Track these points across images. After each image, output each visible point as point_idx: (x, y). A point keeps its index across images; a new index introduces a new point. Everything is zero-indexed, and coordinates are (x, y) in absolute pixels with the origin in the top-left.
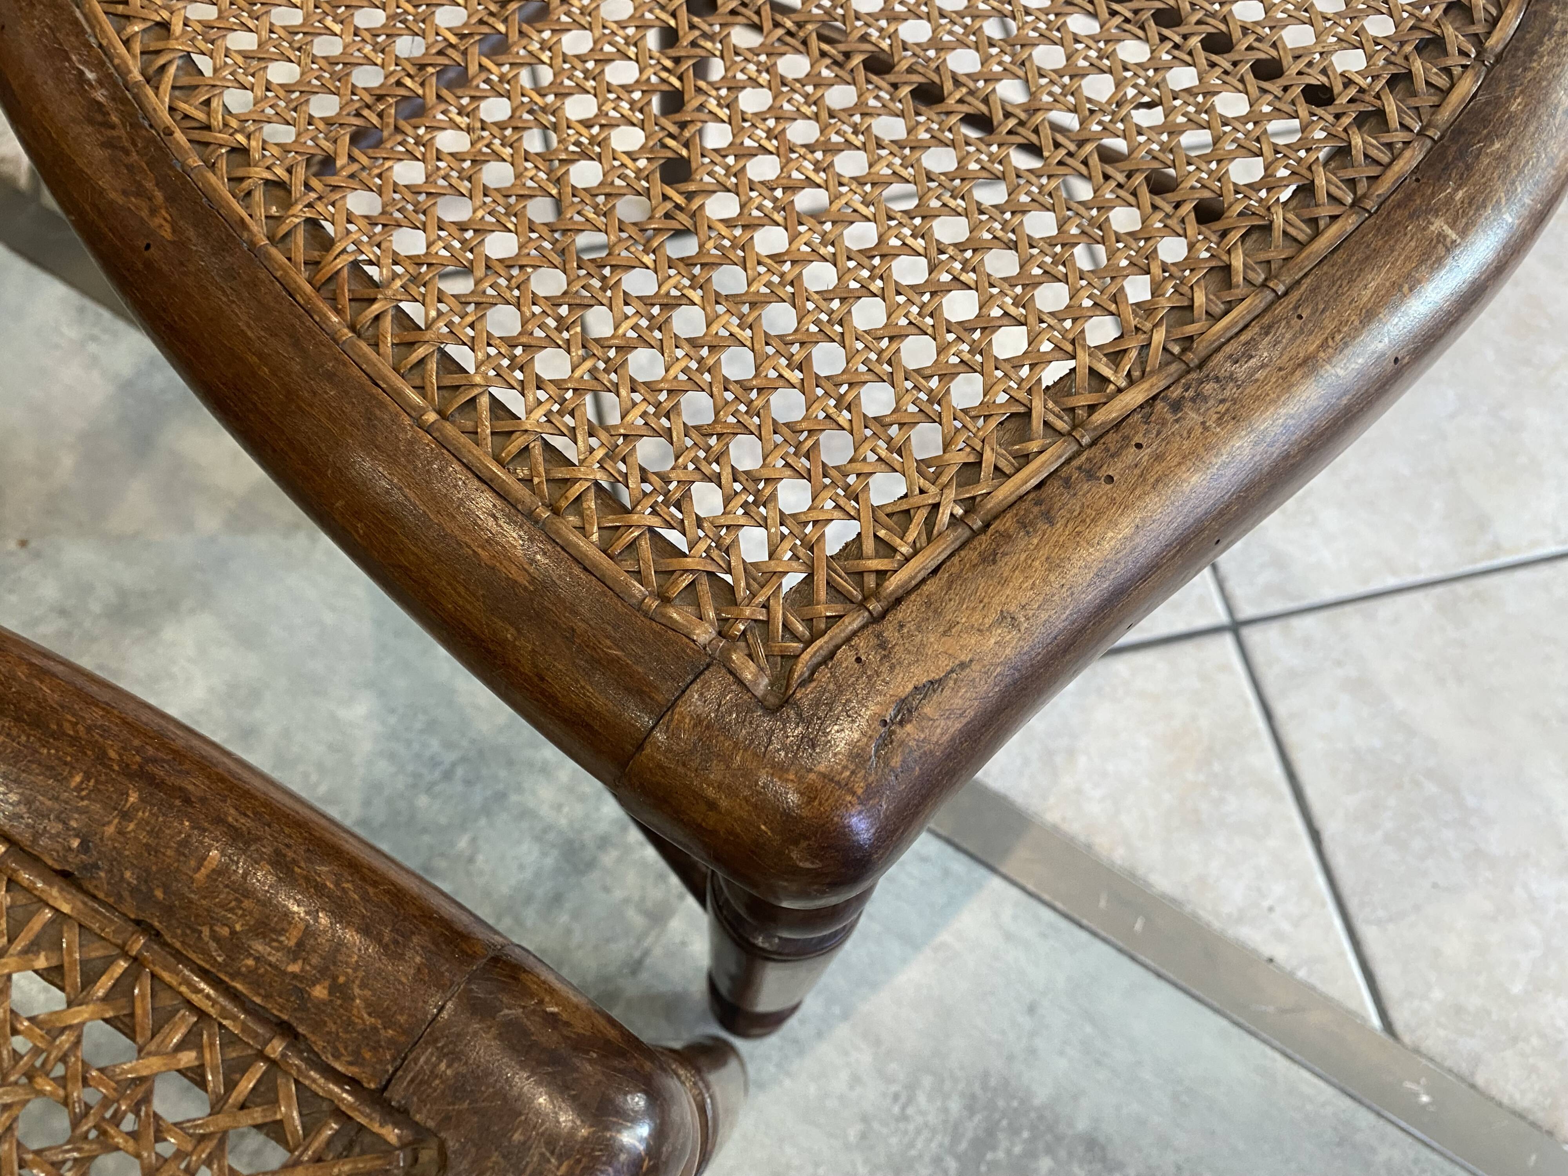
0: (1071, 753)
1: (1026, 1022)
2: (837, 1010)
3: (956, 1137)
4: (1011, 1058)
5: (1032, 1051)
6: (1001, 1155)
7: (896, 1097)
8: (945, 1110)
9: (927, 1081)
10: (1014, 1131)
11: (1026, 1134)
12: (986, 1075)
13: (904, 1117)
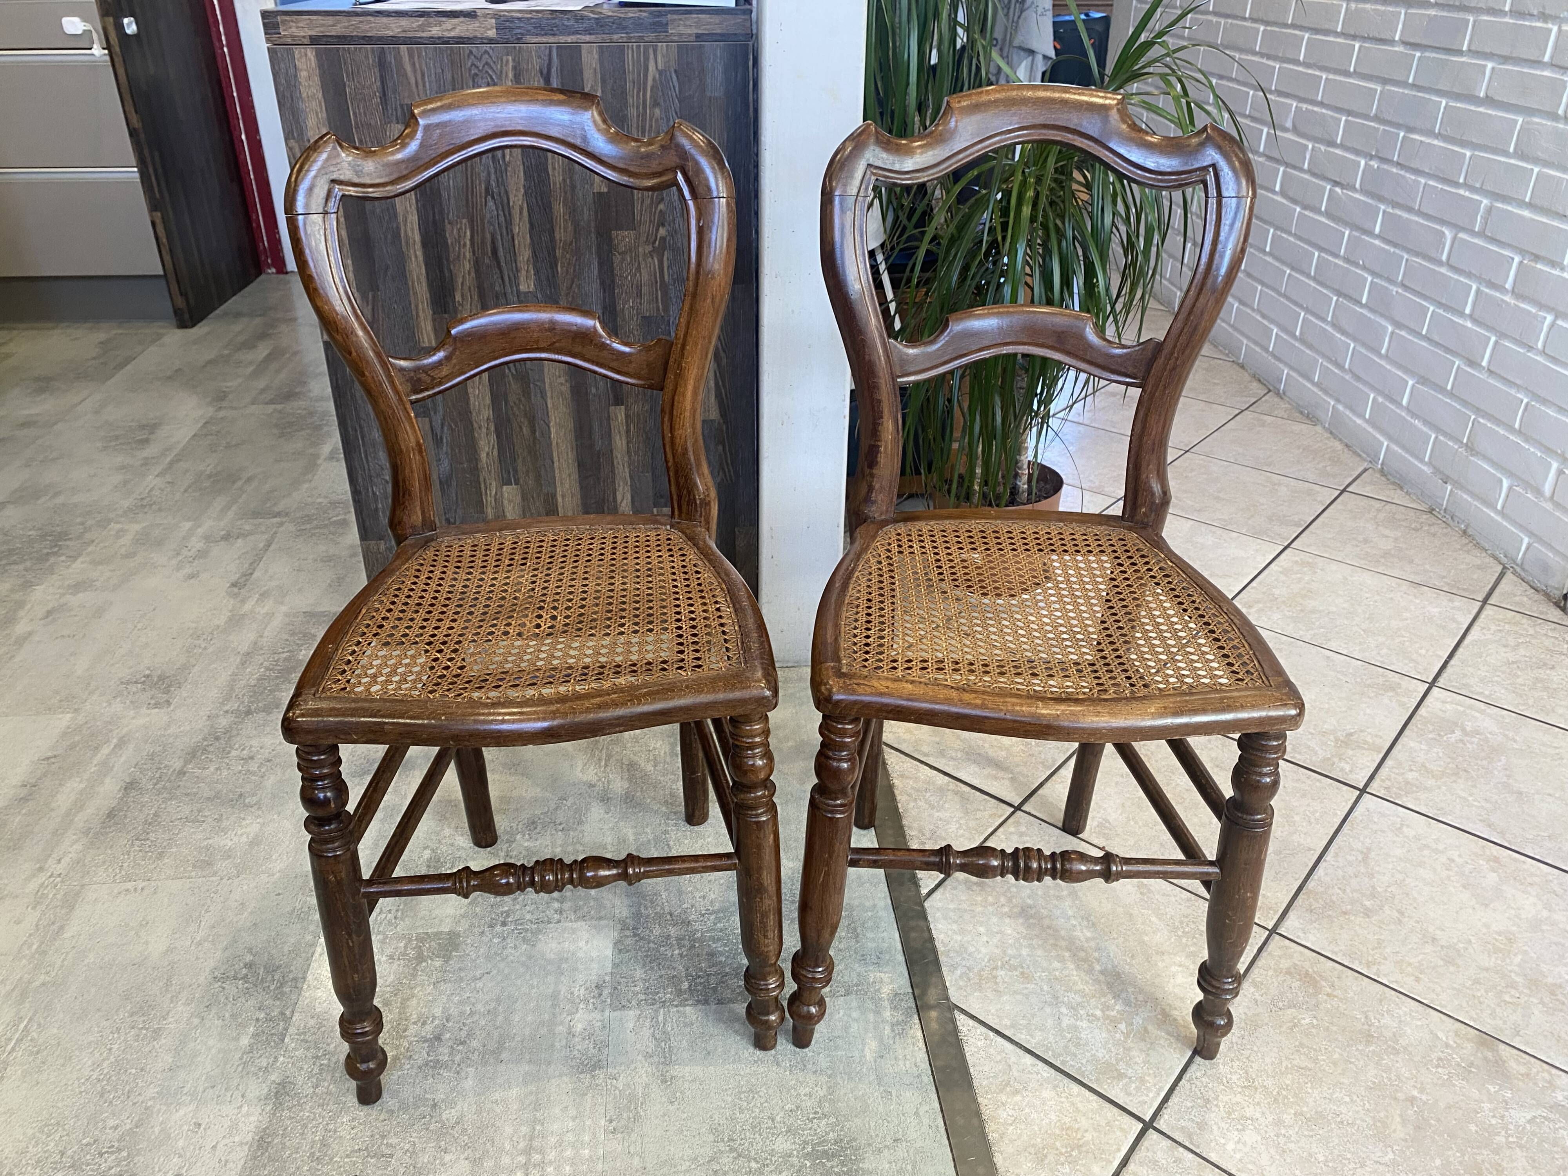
0: (1017, 1092)
1: (889, 1142)
2: (829, 1072)
3: (819, 1144)
4: (870, 1145)
5: (880, 1151)
6: (829, 1164)
7: (816, 1113)
8: (827, 1134)
9: (832, 1120)
10: (843, 1164)
11: (845, 1169)
12: (855, 1140)
13: (811, 1121)
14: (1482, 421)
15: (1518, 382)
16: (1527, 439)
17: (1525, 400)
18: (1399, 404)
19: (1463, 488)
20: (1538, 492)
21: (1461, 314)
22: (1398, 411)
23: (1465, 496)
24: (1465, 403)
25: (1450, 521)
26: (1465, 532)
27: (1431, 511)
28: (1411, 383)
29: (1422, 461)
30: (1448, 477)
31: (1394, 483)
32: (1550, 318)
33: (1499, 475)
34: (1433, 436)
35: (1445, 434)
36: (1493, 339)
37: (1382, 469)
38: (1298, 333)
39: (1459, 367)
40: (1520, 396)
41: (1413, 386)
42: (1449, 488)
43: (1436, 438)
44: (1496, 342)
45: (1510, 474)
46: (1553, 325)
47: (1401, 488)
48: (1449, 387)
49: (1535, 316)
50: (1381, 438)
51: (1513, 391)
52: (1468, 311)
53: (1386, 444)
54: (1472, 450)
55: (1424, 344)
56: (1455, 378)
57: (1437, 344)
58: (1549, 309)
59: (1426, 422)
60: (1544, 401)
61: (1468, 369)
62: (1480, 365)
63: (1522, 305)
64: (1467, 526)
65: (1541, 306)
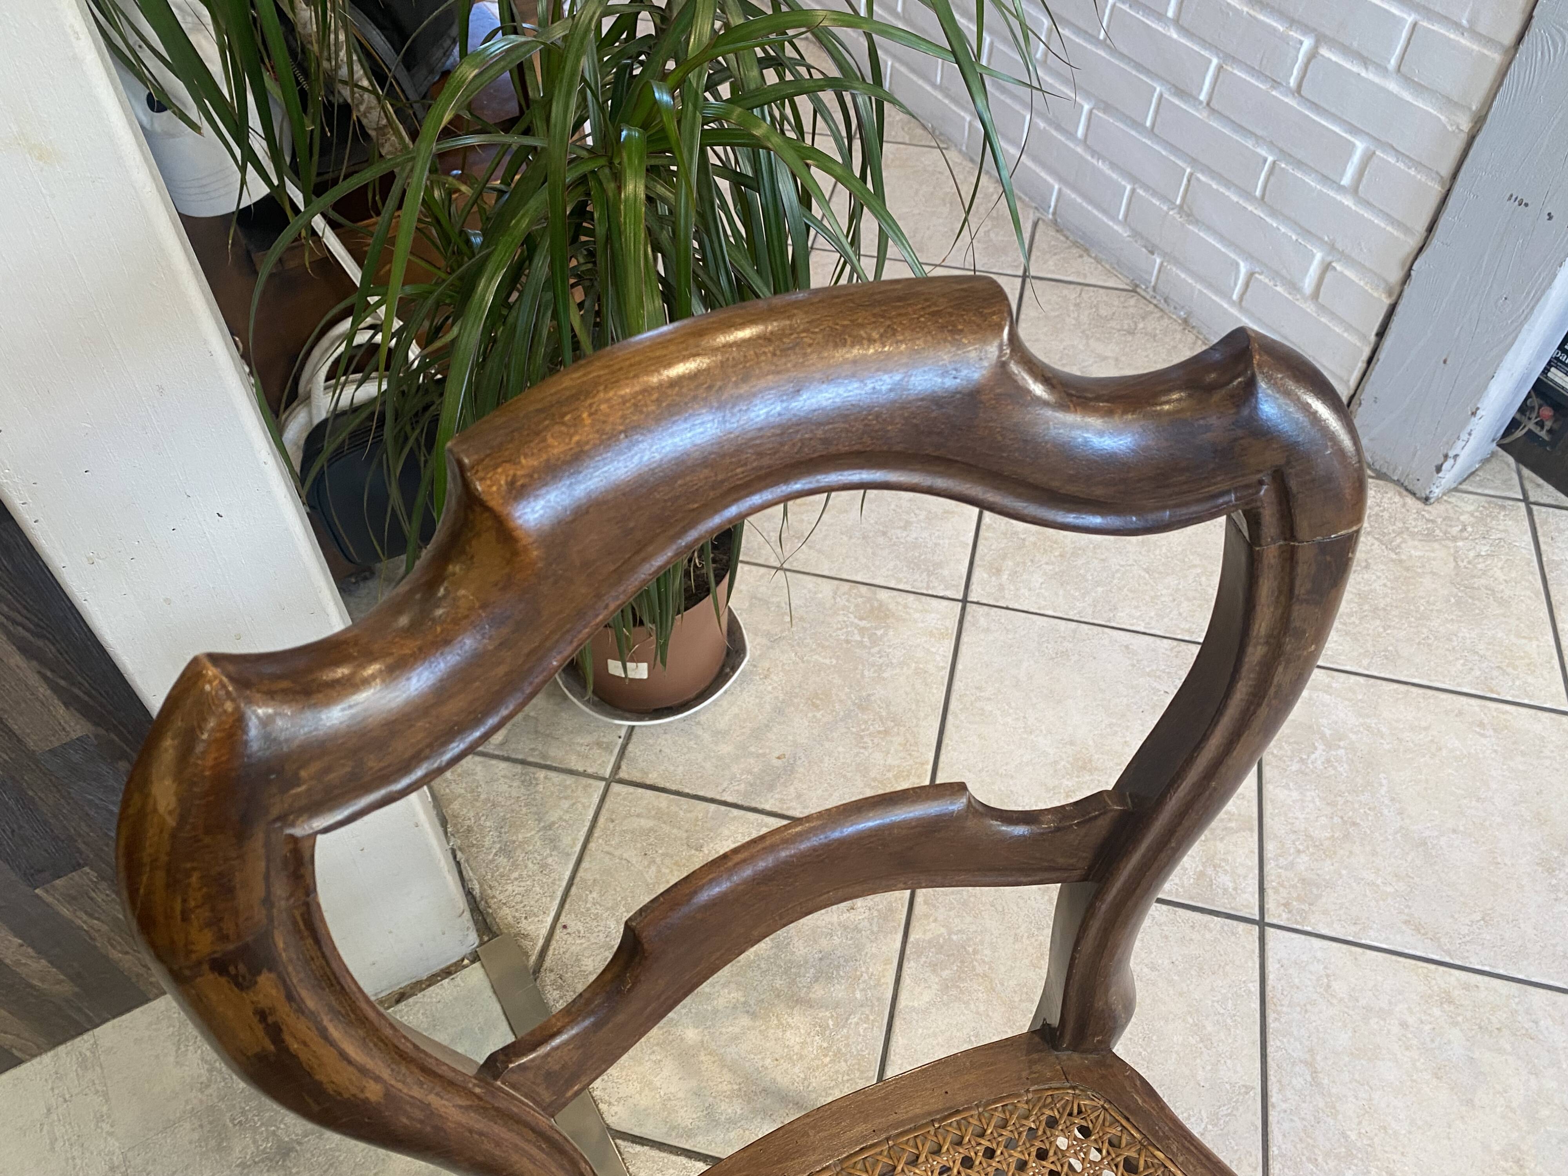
14: (1200, 176)
15: (1260, 132)
16: (1274, 212)
17: (1270, 159)
18: (1072, 136)
19: (1177, 262)
20: (1294, 287)
21: (1161, 17)
22: (1071, 145)
23: (1183, 276)
24: (1174, 149)
25: (1162, 305)
26: (1185, 321)
27: (1134, 290)
28: (1086, 107)
29: (1114, 218)
30: (1154, 246)
31: (1075, 244)
32: (1308, 43)
33: (1232, 255)
34: (1129, 188)
35: (1146, 188)
36: (1215, 61)
37: (1055, 222)
38: (899, 9)
39: (1161, 96)
40: (1262, 152)
41: (1091, 112)
42: (1158, 261)
43: (1133, 191)
44: (1220, 68)
45: (1249, 257)
46: (1313, 55)
47: (1086, 250)
48: (1148, 124)
49: (1285, 39)
50: (1050, 180)
51: (1249, 144)
52: (1170, 14)
53: (1056, 187)
54: (1188, 215)
55: (1101, 52)
56: (1157, 112)
57: (1122, 56)
58: (1306, 29)
59: (1113, 166)
60: (1299, 164)
61: (1176, 101)
62: (1196, 99)
63: (1261, 17)
64: (1189, 314)
65: (1292, 22)
